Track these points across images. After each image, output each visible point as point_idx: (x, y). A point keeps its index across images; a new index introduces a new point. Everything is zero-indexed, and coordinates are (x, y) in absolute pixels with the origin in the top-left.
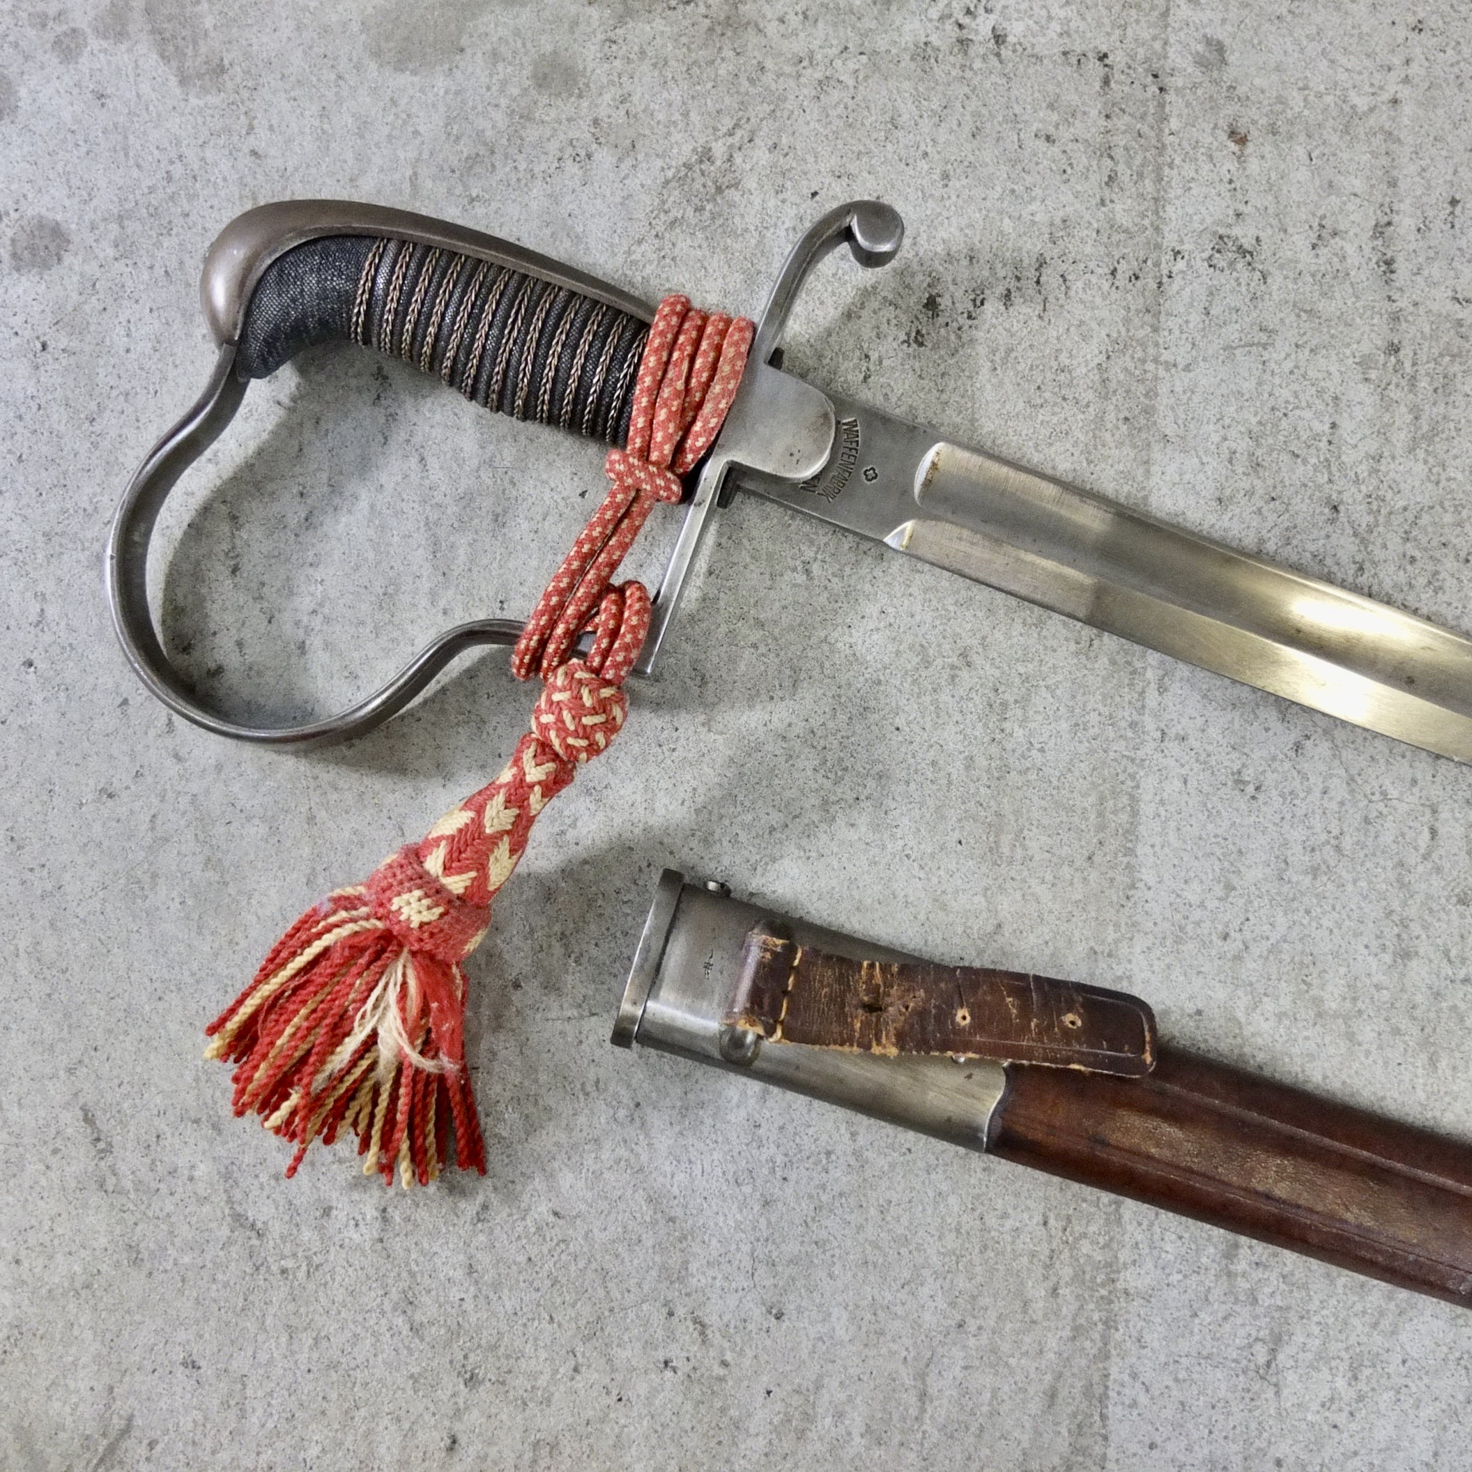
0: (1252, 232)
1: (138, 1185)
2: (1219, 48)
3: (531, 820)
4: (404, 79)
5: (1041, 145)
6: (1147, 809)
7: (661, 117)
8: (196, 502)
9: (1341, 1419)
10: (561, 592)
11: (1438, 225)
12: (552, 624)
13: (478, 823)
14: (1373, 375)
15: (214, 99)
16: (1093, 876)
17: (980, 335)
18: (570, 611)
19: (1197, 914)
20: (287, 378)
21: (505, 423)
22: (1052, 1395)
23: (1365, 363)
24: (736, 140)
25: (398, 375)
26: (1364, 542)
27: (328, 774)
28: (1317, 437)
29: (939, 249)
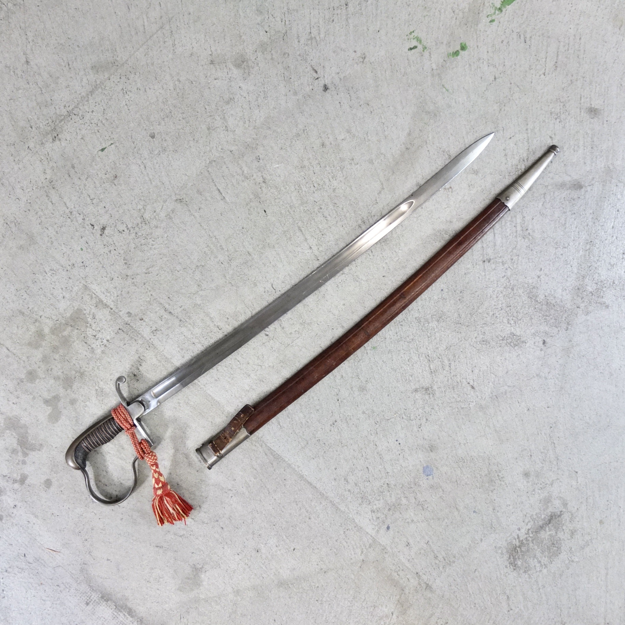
0: (154, 327)
1: (169, 546)
2: (129, 313)
3: (159, 472)
4: (60, 421)
5: (125, 346)
6: (211, 394)
7: (88, 392)
8: (95, 485)
9: (292, 423)
10: (137, 450)
11: (170, 302)
12: (140, 453)
13: (155, 478)
14: (182, 326)
15: (45, 448)
16: (214, 406)
17: (142, 372)
18: (140, 450)
19: (227, 397)
20: (88, 463)
21: (112, 441)
22: (266, 454)
23: (180, 326)
24: (97, 385)
25: (97, 449)
26: (200, 343)
27: (138, 490)
28: (184, 339)
29: (129, 369)
